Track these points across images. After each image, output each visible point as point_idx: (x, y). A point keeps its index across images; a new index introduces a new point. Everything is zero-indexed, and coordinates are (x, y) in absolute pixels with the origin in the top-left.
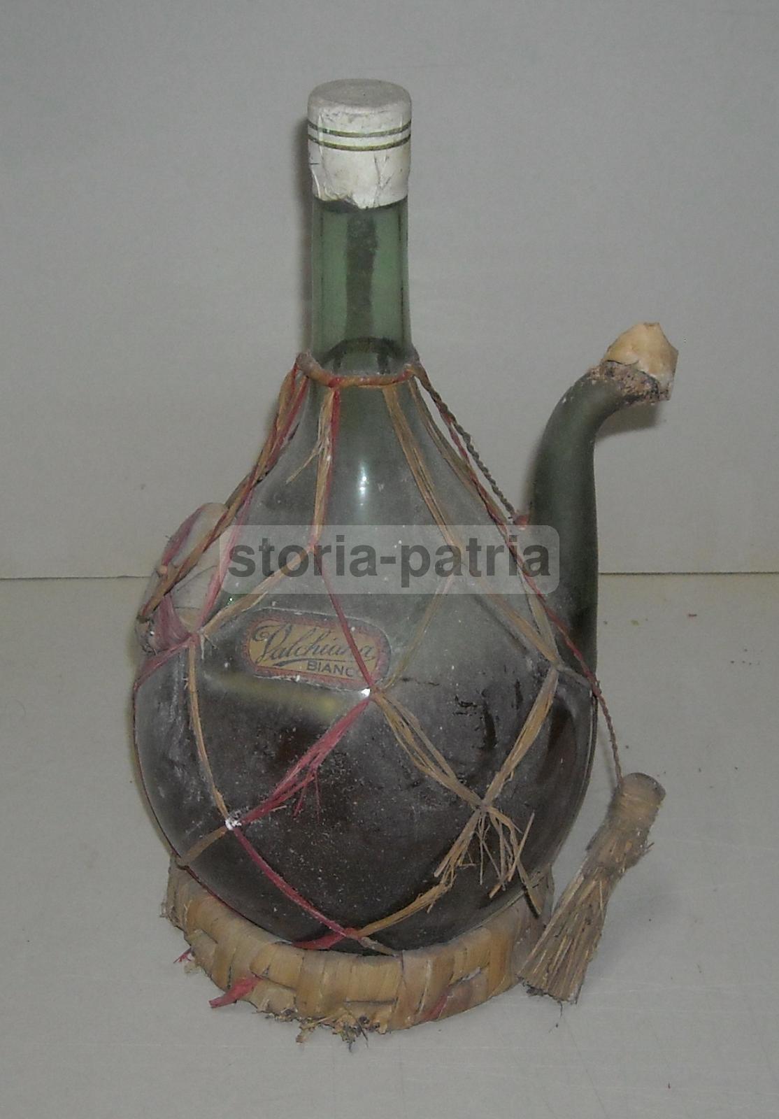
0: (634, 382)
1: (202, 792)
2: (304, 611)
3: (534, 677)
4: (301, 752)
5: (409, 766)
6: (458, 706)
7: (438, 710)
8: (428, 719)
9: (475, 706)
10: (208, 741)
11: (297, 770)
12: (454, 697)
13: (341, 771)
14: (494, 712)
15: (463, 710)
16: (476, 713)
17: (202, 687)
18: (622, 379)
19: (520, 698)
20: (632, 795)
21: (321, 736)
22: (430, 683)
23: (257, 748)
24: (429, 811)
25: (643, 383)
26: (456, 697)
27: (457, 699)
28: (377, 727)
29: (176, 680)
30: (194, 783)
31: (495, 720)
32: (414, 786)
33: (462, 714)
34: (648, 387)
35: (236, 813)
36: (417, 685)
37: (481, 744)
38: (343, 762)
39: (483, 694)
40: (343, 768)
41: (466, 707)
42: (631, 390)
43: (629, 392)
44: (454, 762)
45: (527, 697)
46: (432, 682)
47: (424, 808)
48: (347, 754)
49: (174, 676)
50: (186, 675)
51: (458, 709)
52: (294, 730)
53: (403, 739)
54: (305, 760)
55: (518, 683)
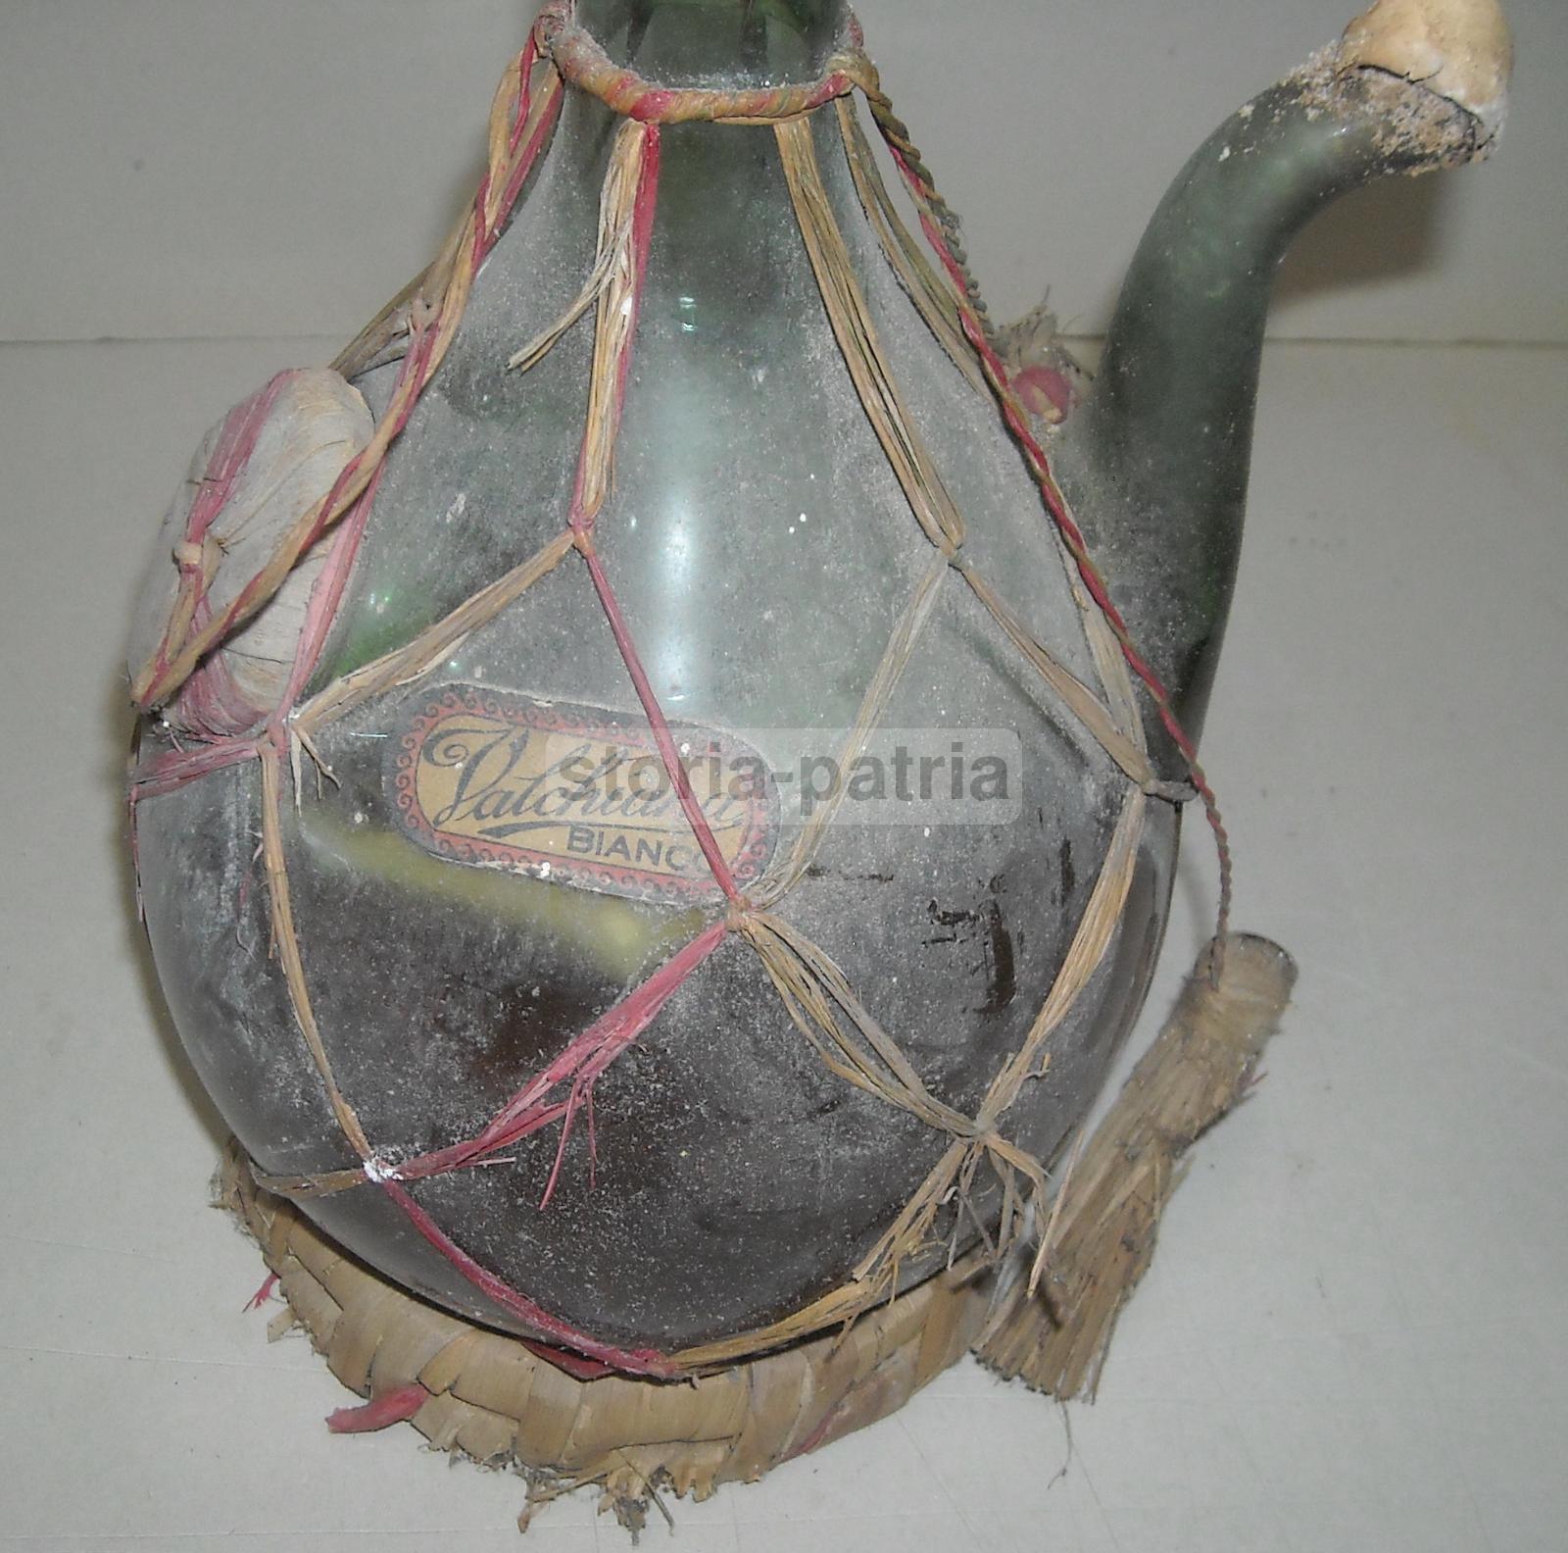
0: (1417, 121)
1: (303, 1092)
2: (560, 699)
3: (1099, 821)
4: (553, 1043)
5: (816, 1070)
6: (936, 923)
7: (889, 940)
8: (863, 964)
9: (976, 918)
10: (319, 988)
11: (542, 1086)
12: (928, 904)
13: (652, 1087)
14: (1014, 925)
15: (948, 932)
16: (974, 935)
17: (299, 859)
18: (1389, 112)
19: (1068, 876)
20: (1233, 987)
21: (603, 1011)
22: (873, 877)
23: (441, 1024)
24: (853, 1158)
25: (1441, 124)
26: (933, 902)
27: (933, 906)
28: (743, 990)
29: (233, 826)
30: (285, 1068)
31: (1015, 943)
32: (822, 1110)
33: (943, 940)
34: (1453, 133)
35: (390, 1150)
36: (842, 883)
37: (980, 1000)
38: (656, 1069)
39: (991, 886)
40: (655, 1082)
41: (952, 924)
42: (1409, 141)
43: (1402, 145)
44: (920, 1051)
45: (1082, 872)
46: (876, 873)
47: (844, 1152)
48: (669, 1051)
49: (226, 816)
50: (257, 823)
51: (935, 929)
52: (536, 992)
53: (804, 1010)
54: (564, 1063)
55: (1067, 845)
